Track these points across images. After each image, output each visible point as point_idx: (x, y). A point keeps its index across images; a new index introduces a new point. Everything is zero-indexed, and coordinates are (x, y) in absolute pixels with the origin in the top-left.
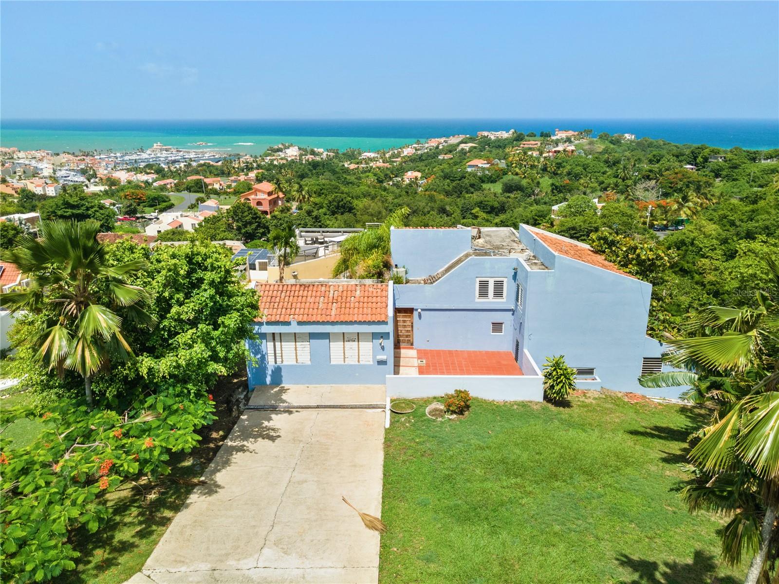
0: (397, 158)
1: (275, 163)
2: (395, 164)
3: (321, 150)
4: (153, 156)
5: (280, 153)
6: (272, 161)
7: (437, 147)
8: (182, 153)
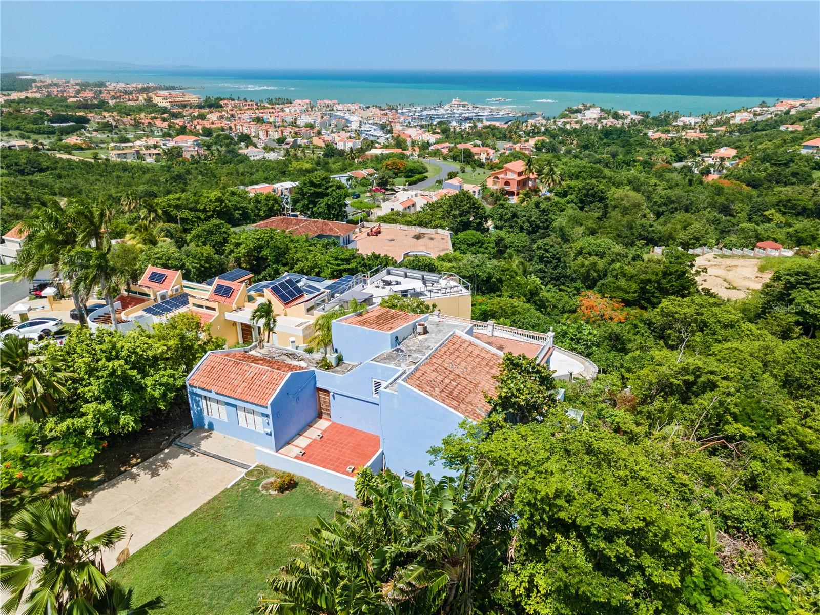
0: (721, 126)
1: (568, 126)
2: (715, 134)
3: (627, 113)
4: (449, 112)
5: (578, 115)
6: (565, 124)
7: (787, 113)
8: (477, 109)
